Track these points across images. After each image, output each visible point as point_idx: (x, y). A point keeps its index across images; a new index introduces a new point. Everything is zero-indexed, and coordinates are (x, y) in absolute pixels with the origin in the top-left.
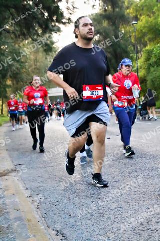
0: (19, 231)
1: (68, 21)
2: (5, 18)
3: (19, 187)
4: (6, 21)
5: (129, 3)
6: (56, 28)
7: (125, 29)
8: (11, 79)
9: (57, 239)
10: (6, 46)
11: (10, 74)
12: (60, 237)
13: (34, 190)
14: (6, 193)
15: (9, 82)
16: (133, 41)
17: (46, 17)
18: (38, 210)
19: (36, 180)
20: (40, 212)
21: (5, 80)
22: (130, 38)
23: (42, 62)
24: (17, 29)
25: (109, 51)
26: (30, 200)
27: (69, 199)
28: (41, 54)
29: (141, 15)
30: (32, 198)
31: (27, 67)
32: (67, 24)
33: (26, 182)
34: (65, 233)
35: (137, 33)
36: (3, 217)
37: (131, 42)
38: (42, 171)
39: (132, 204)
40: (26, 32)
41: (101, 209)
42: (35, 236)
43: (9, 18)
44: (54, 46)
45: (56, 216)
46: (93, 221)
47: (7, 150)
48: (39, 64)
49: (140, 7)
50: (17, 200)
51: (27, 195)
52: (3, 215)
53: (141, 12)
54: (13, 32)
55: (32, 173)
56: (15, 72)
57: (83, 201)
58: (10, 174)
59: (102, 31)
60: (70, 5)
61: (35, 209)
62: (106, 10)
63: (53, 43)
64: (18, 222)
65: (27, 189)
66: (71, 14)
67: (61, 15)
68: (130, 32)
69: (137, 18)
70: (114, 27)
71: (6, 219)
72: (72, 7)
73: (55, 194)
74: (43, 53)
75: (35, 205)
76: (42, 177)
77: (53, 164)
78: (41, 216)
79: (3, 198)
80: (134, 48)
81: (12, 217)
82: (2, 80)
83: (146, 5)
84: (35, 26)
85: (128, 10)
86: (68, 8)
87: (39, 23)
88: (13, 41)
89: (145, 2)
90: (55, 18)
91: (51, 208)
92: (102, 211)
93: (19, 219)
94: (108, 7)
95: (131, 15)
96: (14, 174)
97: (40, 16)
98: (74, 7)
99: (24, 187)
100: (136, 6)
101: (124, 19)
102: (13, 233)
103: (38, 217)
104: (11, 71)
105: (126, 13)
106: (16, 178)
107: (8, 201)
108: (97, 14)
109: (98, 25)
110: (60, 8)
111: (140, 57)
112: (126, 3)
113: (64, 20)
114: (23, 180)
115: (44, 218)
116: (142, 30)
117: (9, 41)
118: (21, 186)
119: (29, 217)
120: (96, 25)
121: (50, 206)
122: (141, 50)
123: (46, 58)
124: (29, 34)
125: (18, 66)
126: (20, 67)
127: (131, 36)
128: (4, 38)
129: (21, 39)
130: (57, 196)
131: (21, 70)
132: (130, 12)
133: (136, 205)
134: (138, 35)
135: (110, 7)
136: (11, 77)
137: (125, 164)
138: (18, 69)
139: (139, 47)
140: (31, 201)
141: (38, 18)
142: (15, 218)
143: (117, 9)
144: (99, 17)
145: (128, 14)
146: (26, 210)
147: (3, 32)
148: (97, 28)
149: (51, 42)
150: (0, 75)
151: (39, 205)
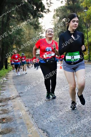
0: (22, 130)
1: (47, 11)
4: (12, 12)
6: (40, 15)
7: (80, 14)
8: (16, 45)
9: (44, 135)
10: (13, 26)
11: (15, 42)
12: (46, 134)
13: (30, 107)
15: (14, 47)
16: (85, 21)
17: (35, 9)
18: (33, 118)
19: (31, 102)
20: (33, 120)
21: (12, 45)
22: (83, 20)
23: (33, 35)
24: (19, 16)
27: (50, 112)
28: (32, 30)
29: (89, 6)
30: (29, 112)
31: (25, 38)
32: (47, 13)
33: (25, 103)
34: (48, 131)
35: (87, 17)
36: (13, 122)
37: (84, 22)
38: (34, 96)
39: (86, 115)
40: (24, 18)
41: (68, 118)
42: (31, 133)
44: (40, 25)
46: (64, 125)
47: (14, 85)
48: (31, 36)
49: (88, 2)
51: (26, 110)
52: (13, 121)
53: (89, 4)
54: (16, 18)
55: (29, 97)
56: (18, 41)
58: (16, 98)
59: (67, 16)
60: (48, 2)
61: (31, 118)
62: (69, 4)
63: (39, 24)
64: (22, 125)
65: (26, 107)
66: (49, 7)
67: (43, 8)
68: (83, 16)
69: (87, 8)
71: (14, 123)
72: (49, 3)
73: (42, 109)
74: (33, 30)
75: (31, 116)
76: (34, 100)
77: (40, 92)
79: (13, 111)
80: (86, 25)
81: (18, 122)
82: (10, 46)
84: (29, 14)
85: (82, 4)
86: (47, 4)
87: (31, 12)
88: (17, 23)
90: (40, 10)
91: (39, 117)
92: (69, 119)
93: (22, 123)
94: (70, 2)
95: (84, 7)
96: (19, 98)
97: (31, 8)
98: (51, 3)
99: (24, 105)
100: (86, 1)
101: (80, 9)
103: (33, 122)
104: (16, 40)
105: (81, 5)
106: (20, 101)
107: (15, 114)
108: (64, 6)
109: (65, 13)
110: (43, 3)
111: (89, 31)
113: (45, 11)
115: (36, 123)
116: (90, 15)
117: (14, 23)
118: (23, 105)
119: (28, 122)
120: (64, 13)
121: (39, 116)
122: (90, 26)
123: (35, 32)
124: (25, 19)
125: (19, 37)
126: (20, 38)
127: (83, 19)
128: (11, 22)
129: (21, 22)
130: (43, 110)
131: (21, 40)
132: (83, 5)
133: (88, 115)
134: (88, 17)
135: (71, 2)
136: (15, 43)
138: (19, 39)
139: (88, 25)
140: (29, 114)
141: (30, 10)
142: (20, 123)
143: (76, 3)
144: (65, 8)
145: (82, 6)
146: (26, 118)
147: (11, 18)
148: (64, 15)
149: (38, 23)
150: (9, 43)
151: (33, 115)
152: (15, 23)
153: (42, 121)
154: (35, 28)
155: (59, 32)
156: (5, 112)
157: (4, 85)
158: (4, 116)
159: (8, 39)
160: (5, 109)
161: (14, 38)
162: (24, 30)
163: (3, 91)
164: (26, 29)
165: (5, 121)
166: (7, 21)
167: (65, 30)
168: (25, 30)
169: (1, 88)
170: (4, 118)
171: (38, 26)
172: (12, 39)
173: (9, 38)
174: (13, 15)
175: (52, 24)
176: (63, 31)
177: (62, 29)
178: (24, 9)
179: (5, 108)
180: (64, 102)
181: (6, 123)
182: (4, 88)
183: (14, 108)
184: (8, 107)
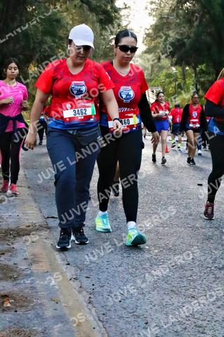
3: (55, 259)
13: (80, 267)
14: (34, 267)
18: (90, 306)
20: (93, 310)
25: (209, 30)
26: (76, 284)
27: (142, 292)
30: (77, 282)
36: (32, 312)
41: (198, 319)
45: (122, 321)
51: (69, 276)
52: (33, 308)
56: (46, 54)
57: (167, 298)
61: (85, 304)
64: (59, 325)
65: (68, 264)
71: (38, 316)
73: (117, 278)
75: (84, 296)
78: (97, 318)
79: (30, 275)
81: (49, 313)
92: (200, 323)
96: (45, 233)
99: (64, 261)
104: (40, 52)
106: (48, 242)
107: (39, 283)
115: (102, 322)
118: (58, 258)
125: (52, 43)
140: (78, 288)
146: (71, 303)
149: (112, 8)
151: (92, 296)
153: (120, 318)
154: (101, 21)
155: (170, 39)
156: (7, 273)
158: (6, 287)
159: (18, 46)
160: (8, 266)
161: (37, 45)
162: (68, 23)
164: (72, 19)
165: (9, 305)
167: (189, 37)
168: (71, 22)
170: (6, 296)
171: (112, 17)
172: (32, 46)
173: (23, 43)
175: (150, 14)
176: (182, 39)
177: (182, 34)
179: (7, 262)
181: (13, 312)
183: (33, 266)
184: (15, 260)
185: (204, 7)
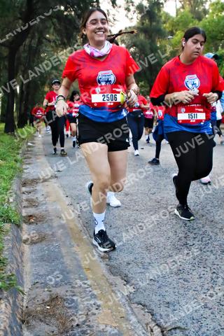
0: (63, 239)
2: (47, 28)
3: (59, 194)
4: (47, 30)
5: (165, 18)
7: (160, 42)
10: (46, 54)
11: (48, 81)
13: (74, 198)
18: (79, 219)
19: (75, 188)
20: (81, 221)
21: (43, 86)
24: (58, 38)
29: (176, 30)
30: (72, 206)
33: (65, 190)
36: (46, 224)
38: (80, 179)
40: (66, 41)
42: (78, 245)
43: (51, 27)
47: (46, 155)
49: (175, 22)
50: (59, 207)
51: (67, 203)
52: (46, 222)
53: (177, 27)
58: (50, 180)
59: (138, 43)
61: (76, 218)
62: (143, 24)
64: (61, 230)
65: (67, 197)
68: (165, 46)
69: (172, 33)
70: (150, 41)
71: (49, 226)
75: (76, 214)
78: (83, 225)
79: (45, 204)
81: (55, 224)
82: (40, 87)
83: (182, 21)
85: (165, 25)
88: (53, 49)
89: (181, 18)
91: (91, 217)
93: (62, 227)
94: (145, 20)
95: (167, 30)
96: (54, 180)
99: (64, 194)
100: (172, 21)
101: (160, 34)
102: (57, 241)
103: (80, 226)
105: (162, 27)
106: (56, 185)
107: (50, 208)
112: (163, 18)
114: (62, 187)
115: (86, 227)
116: (176, 45)
117: (48, 50)
118: (61, 194)
119: (72, 225)
124: (69, 44)
127: (165, 50)
132: (166, 27)
135: (147, 20)
137: (160, 176)
142: (58, 226)
143: (154, 24)
145: (165, 28)
147: (44, 40)
148: (134, 40)
150: (39, 82)
151: (80, 214)
152: (50, 49)
156: (32, 203)
157: (29, 156)
158: (31, 211)
160: (33, 199)
163: (28, 166)
165: (33, 221)
166: (37, 46)
169: (24, 160)
170: (31, 216)
174: (48, 36)
178: (68, 27)
179: (32, 197)
180: (131, 192)
181: (35, 225)
182: (29, 161)
183: (47, 198)
184: (36, 196)
185: (141, 50)
